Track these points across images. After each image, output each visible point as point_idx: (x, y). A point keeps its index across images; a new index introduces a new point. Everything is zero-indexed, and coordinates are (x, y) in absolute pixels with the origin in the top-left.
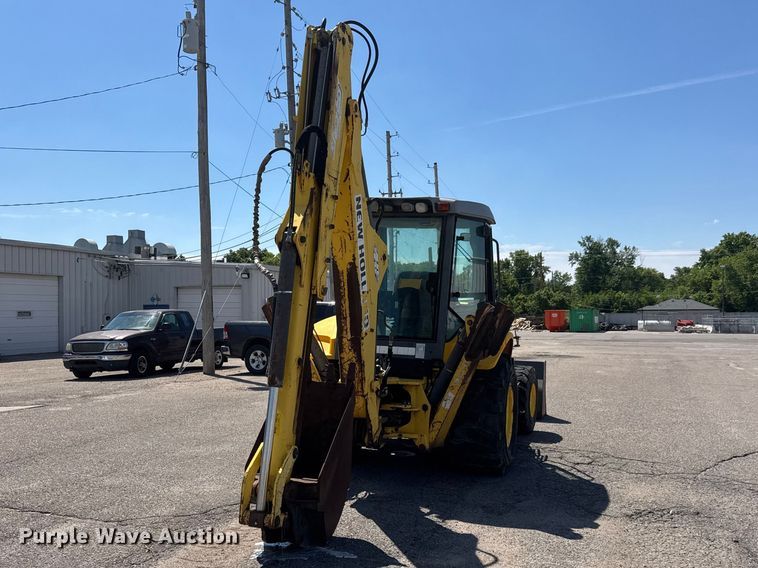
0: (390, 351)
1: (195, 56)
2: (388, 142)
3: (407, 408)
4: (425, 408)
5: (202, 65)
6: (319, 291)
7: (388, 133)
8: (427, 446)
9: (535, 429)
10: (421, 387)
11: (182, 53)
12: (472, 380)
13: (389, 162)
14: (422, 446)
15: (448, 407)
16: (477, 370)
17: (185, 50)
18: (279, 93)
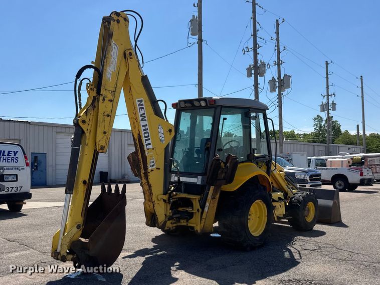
0: (179, 179)
1: (197, 37)
2: (327, 67)
3: (190, 210)
4: (198, 210)
5: (200, 40)
6: (98, 148)
7: (327, 62)
8: (199, 231)
9: (314, 229)
10: (197, 200)
11: (190, 36)
12: (219, 197)
13: (327, 78)
14: (197, 231)
15: (207, 211)
16: (221, 191)
17: (191, 35)
18: (248, 49)
